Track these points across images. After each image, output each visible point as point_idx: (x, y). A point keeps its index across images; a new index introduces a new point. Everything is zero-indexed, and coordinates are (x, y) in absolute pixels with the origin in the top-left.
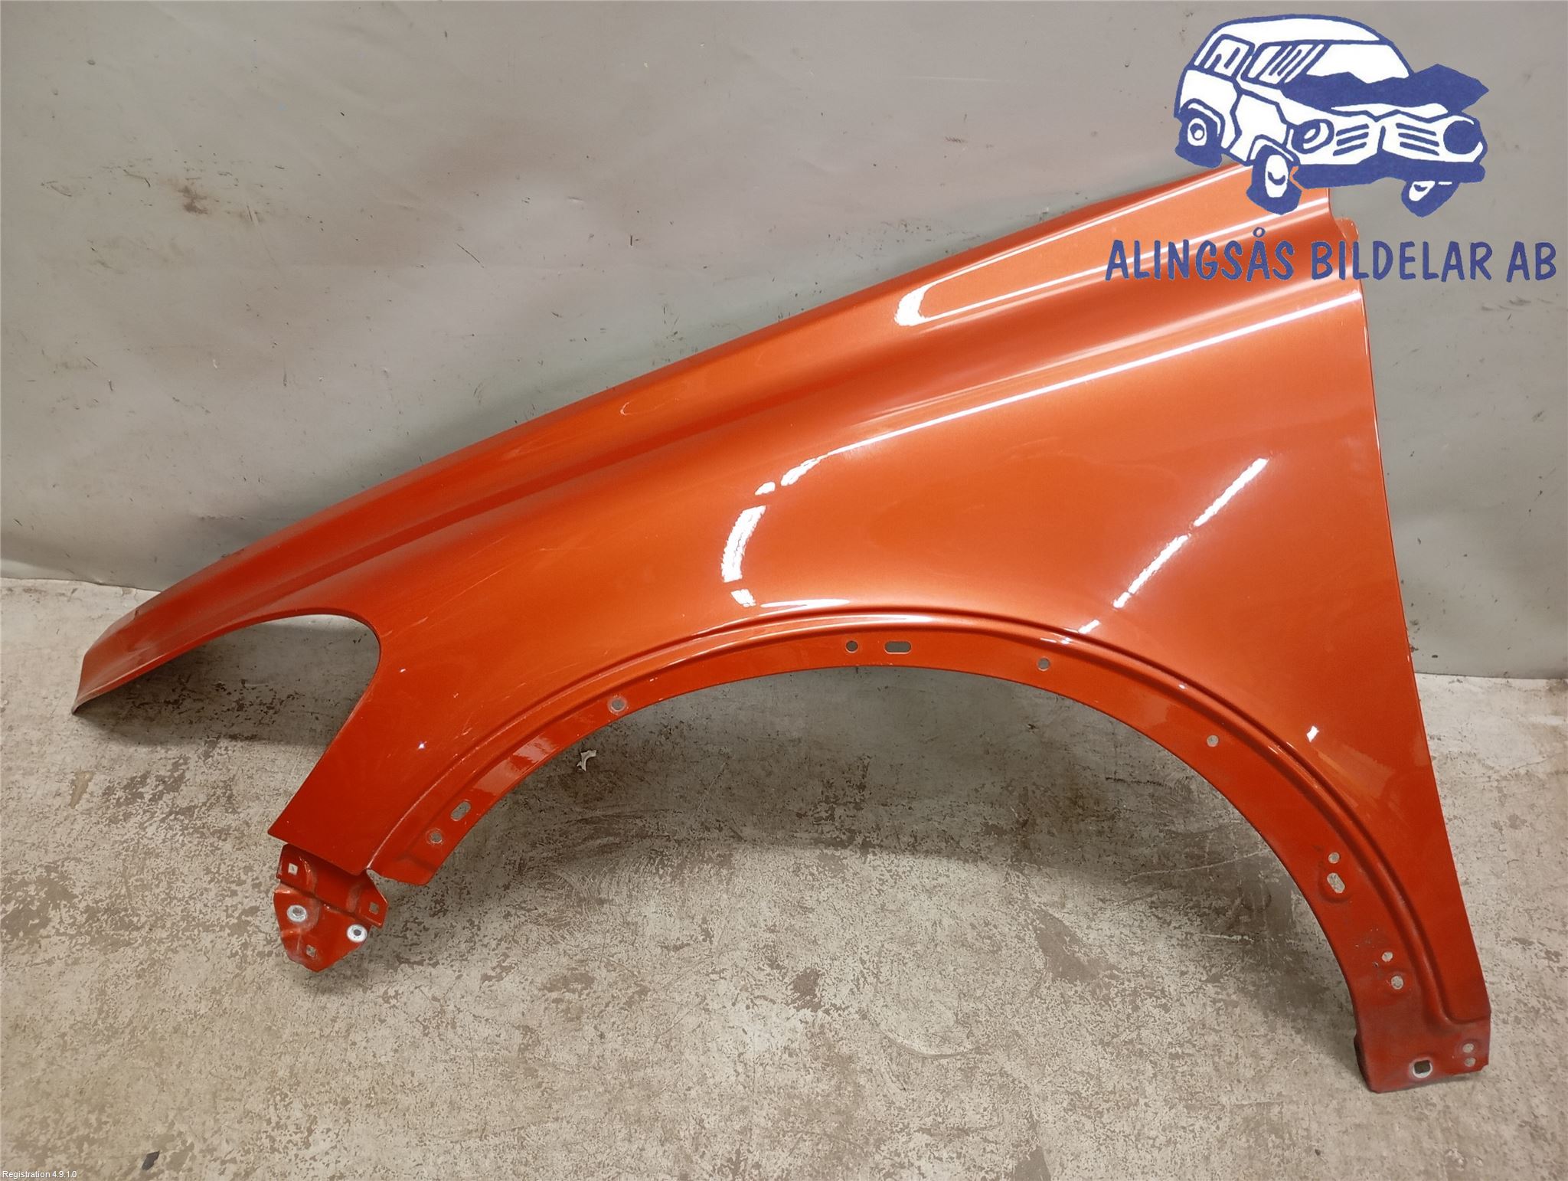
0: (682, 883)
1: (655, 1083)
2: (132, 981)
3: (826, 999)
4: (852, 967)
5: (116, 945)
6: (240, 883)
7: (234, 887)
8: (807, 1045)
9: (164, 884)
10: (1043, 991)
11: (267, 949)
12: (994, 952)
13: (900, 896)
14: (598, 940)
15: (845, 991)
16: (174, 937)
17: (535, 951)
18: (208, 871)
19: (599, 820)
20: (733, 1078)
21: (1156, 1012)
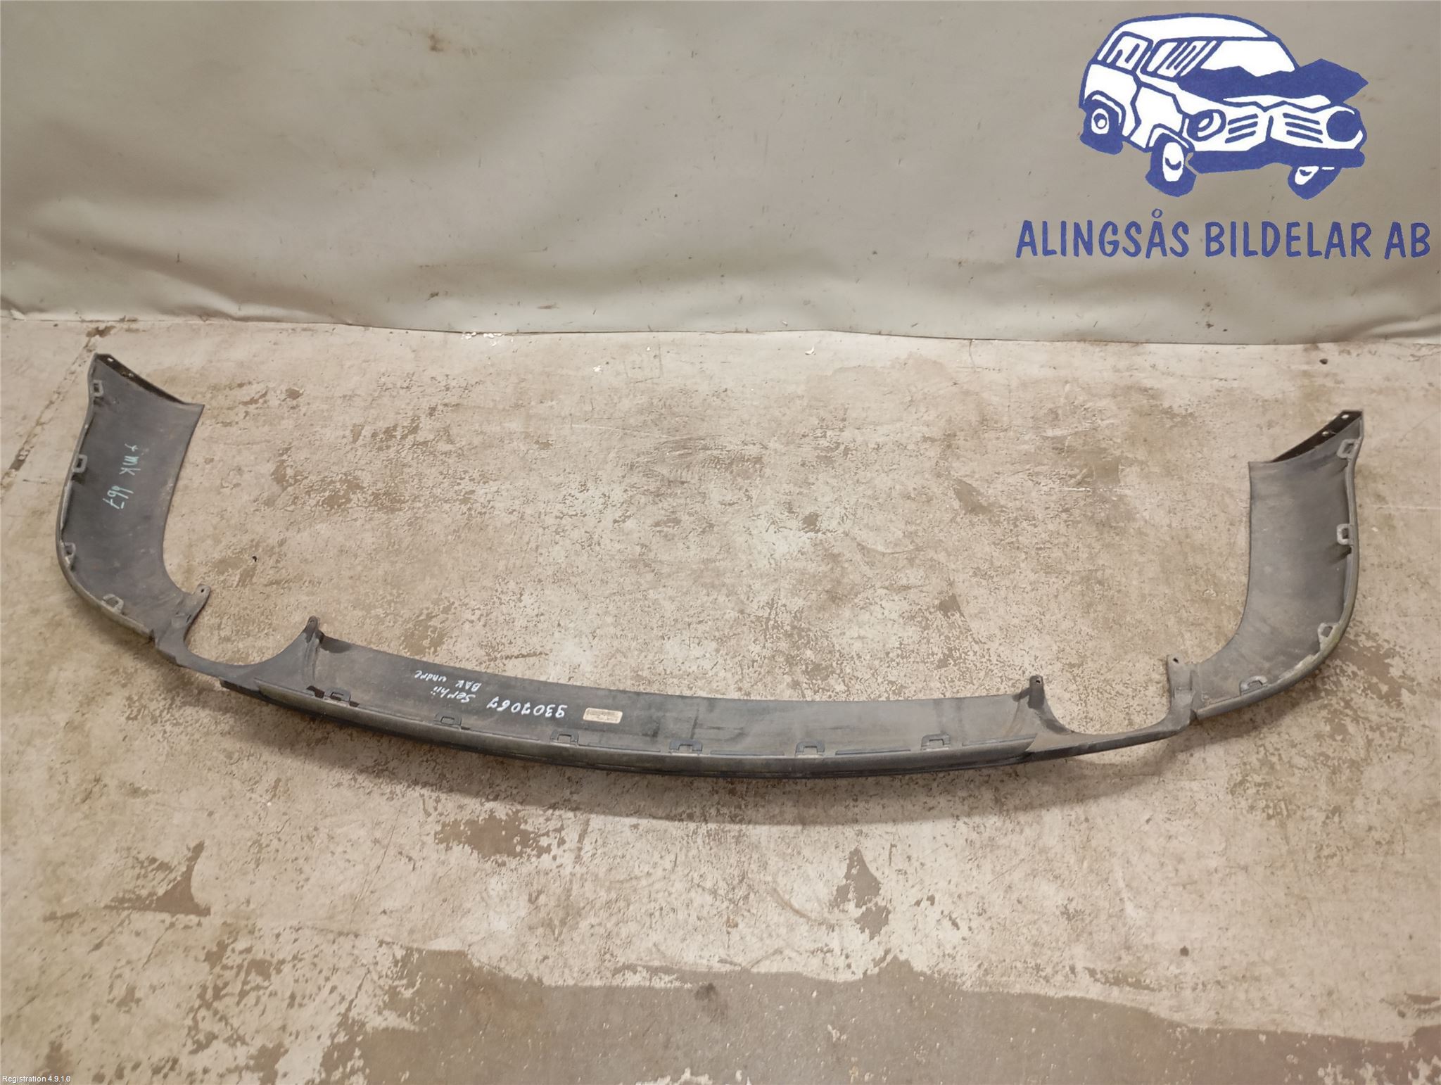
0: (732, 472)
1: (721, 569)
2: (406, 528)
3: (824, 526)
4: (839, 511)
5: (393, 510)
6: (461, 479)
7: (458, 481)
8: (812, 549)
9: (416, 481)
10: (958, 519)
11: (484, 510)
12: (928, 501)
13: (869, 475)
14: (682, 501)
15: (834, 524)
16: (426, 506)
17: (644, 508)
18: (441, 473)
19: (676, 442)
20: (768, 566)
21: (1029, 528)
